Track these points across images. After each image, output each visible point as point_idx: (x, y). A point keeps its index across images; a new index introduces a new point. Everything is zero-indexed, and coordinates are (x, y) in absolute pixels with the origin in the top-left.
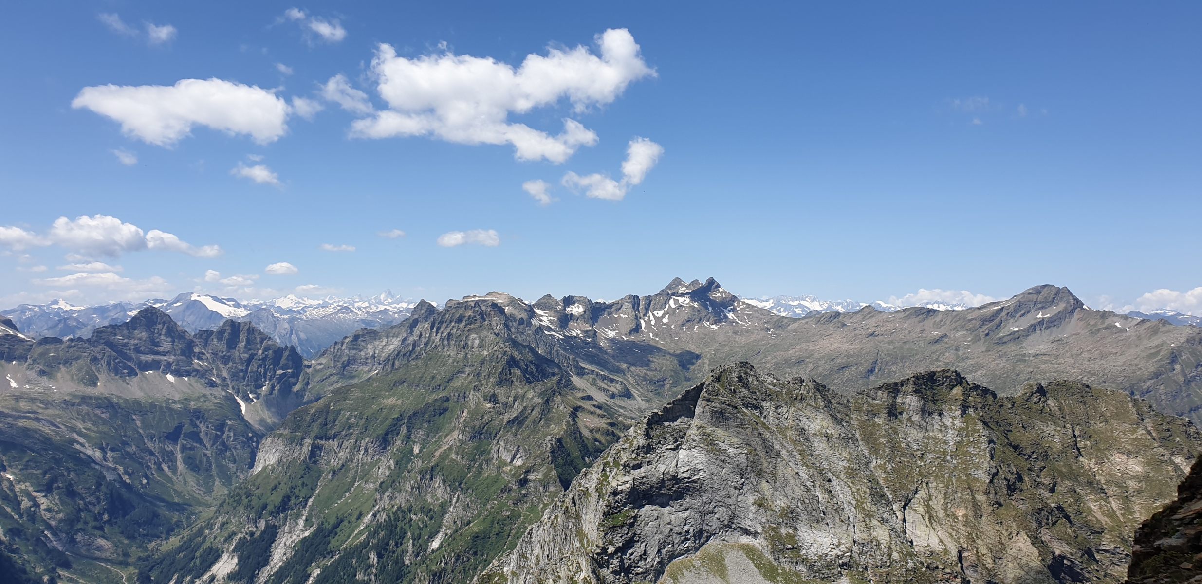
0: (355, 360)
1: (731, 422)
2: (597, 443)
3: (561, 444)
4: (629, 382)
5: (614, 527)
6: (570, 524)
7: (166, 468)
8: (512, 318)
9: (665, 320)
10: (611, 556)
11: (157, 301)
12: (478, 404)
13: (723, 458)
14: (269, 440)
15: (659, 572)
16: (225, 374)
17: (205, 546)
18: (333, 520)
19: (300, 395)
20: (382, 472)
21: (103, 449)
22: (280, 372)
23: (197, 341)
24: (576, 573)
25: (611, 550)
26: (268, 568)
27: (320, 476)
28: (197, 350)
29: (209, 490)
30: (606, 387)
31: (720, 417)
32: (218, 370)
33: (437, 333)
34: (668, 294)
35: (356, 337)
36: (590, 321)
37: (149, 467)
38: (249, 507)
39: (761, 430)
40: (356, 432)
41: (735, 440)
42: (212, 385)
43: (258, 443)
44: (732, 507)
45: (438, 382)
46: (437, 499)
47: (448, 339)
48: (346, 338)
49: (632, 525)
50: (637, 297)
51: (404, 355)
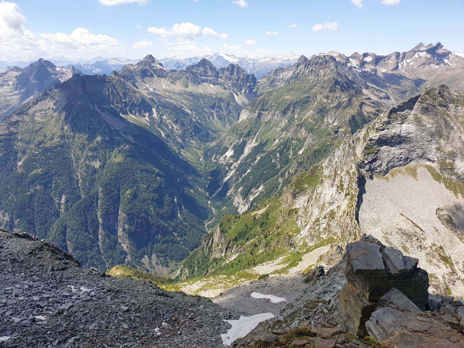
0: (275, 80)
1: (431, 113)
2: (370, 118)
3: (354, 118)
4: (389, 92)
5: (369, 153)
6: (351, 150)
7: (211, 118)
8: (339, 63)
9: (412, 64)
10: (366, 164)
11: (207, 56)
12: (321, 99)
13: (424, 128)
14: (244, 110)
15: (386, 172)
16: (230, 85)
17: (224, 146)
18: (265, 141)
19: (255, 93)
20: (283, 124)
21: (191, 110)
22: (248, 84)
23: (220, 72)
24: (350, 169)
25: (366, 162)
26: (243, 155)
27: (261, 124)
28: (220, 75)
29: (225, 127)
30: (378, 94)
31: (425, 110)
32: (227, 83)
33: (307, 69)
34: (415, 51)
35: (276, 71)
36: (374, 65)
37: (206, 118)
38: (237, 134)
39: (445, 117)
40: (274, 108)
41: (431, 121)
42: (225, 88)
43: (241, 110)
44: (424, 149)
45: (306, 90)
46: (303, 136)
47: (311, 72)
48: (272, 71)
49: (377, 153)
50: (399, 53)
51: (294, 78)
